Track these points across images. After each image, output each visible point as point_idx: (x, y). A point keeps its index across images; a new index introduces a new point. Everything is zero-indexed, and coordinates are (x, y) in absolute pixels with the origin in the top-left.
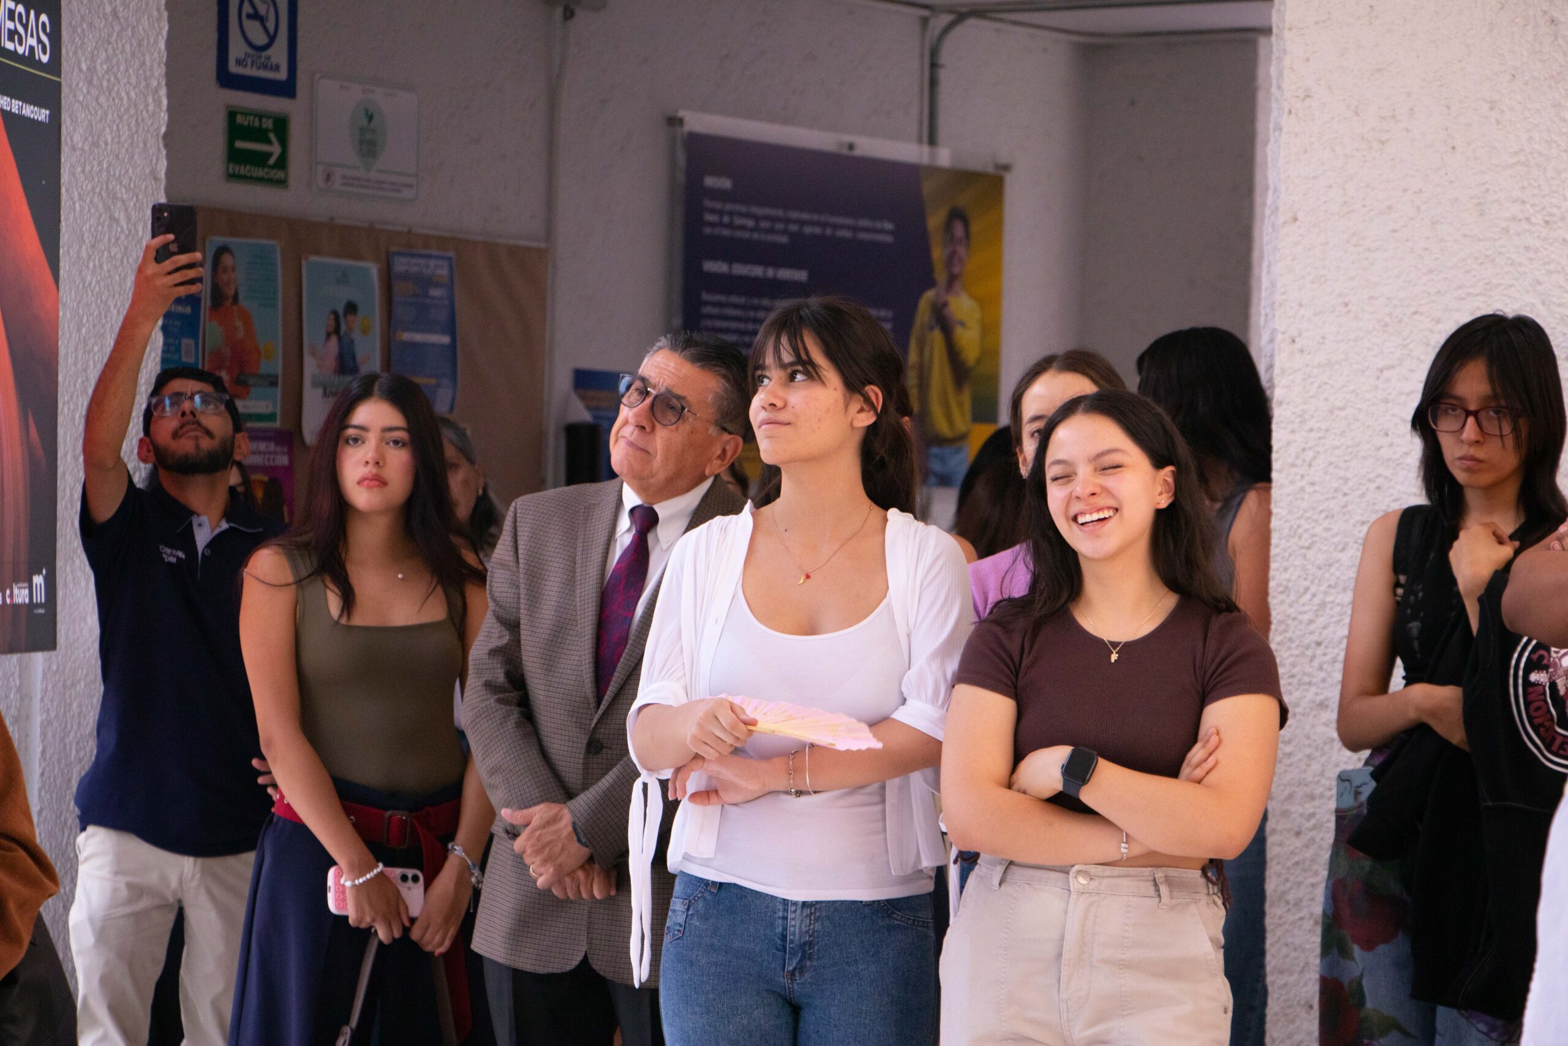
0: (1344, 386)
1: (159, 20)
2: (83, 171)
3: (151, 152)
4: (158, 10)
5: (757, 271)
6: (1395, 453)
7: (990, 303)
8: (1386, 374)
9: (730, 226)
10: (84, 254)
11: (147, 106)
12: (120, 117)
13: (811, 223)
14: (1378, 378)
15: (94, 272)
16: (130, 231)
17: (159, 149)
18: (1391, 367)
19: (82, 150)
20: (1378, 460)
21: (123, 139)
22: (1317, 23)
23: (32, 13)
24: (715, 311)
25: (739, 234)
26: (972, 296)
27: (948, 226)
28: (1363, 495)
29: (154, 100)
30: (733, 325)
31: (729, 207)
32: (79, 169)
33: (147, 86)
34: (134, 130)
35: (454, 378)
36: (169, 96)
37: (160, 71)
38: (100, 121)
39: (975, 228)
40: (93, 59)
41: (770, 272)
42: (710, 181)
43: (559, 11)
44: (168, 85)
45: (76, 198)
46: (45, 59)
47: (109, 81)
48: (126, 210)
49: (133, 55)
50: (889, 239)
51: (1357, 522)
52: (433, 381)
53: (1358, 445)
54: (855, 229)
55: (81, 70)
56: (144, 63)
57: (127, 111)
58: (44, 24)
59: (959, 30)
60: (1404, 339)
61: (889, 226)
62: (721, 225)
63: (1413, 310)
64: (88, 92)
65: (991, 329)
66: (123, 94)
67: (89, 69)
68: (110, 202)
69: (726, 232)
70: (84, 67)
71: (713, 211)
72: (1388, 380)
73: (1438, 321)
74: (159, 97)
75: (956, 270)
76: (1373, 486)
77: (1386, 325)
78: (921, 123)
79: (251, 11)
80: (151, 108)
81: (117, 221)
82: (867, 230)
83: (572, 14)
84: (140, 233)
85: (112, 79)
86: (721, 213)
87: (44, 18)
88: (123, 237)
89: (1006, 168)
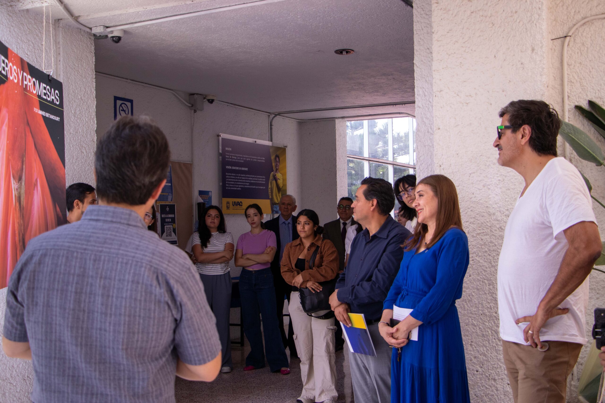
0: (458, 179)
1: (94, 101)
2: (73, 140)
3: (92, 135)
4: (93, 98)
5: (237, 168)
6: (476, 199)
7: (284, 175)
8: (472, 175)
9: (231, 158)
10: (74, 161)
11: (91, 123)
12: (83, 126)
13: (248, 158)
14: (469, 176)
15: (77, 166)
16: (87, 155)
17: (94, 134)
18: (474, 173)
19: (73, 134)
20: (471, 202)
21: (84, 131)
22: (443, 68)
23: (53, 90)
24: (229, 177)
25: (233, 160)
26: (281, 173)
27: (275, 159)
28: (466, 213)
29: (93, 121)
30: (233, 180)
31: (231, 154)
32: (72, 139)
33: (91, 118)
34: (87, 129)
35: (172, 193)
36: (97, 120)
37: (94, 114)
38: (78, 126)
39: (281, 159)
40: (75, 110)
41: (240, 169)
42: (227, 149)
43: (193, 111)
44: (96, 117)
45: (72, 147)
46: (58, 103)
47: (80, 116)
48: (86, 150)
49: (87, 109)
50: (264, 161)
51: (465, 221)
52: (167, 194)
53: (464, 197)
54: (257, 159)
55: (72, 113)
56: (90, 112)
57: (85, 124)
58: (57, 93)
59: (276, 118)
60: (478, 164)
61: (264, 159)
62: (229, 158)
63: (480, 155)
64: (74, 119)
65: (284, 180)
66: (84, 119)
67: (74, 112)
68: (81, 148)
69: (231, 160)
70: (73, 112)
71: (228, 155)
72: (473, 177)
73: (489, 158)
74: (94, 121)
75: (277, 168)
76: (470, 210)
77: (471, 160)
78: (269, 137)
79: (122, 109)
80: (92, 123)
81: (83, 152)
82: (259, 159)
83: (196, 112)
84: (90, 156)
85: (81, 115)
86: (229, 156)
87: (57, 92)
88: (85, 157)
89: (286, 147)
